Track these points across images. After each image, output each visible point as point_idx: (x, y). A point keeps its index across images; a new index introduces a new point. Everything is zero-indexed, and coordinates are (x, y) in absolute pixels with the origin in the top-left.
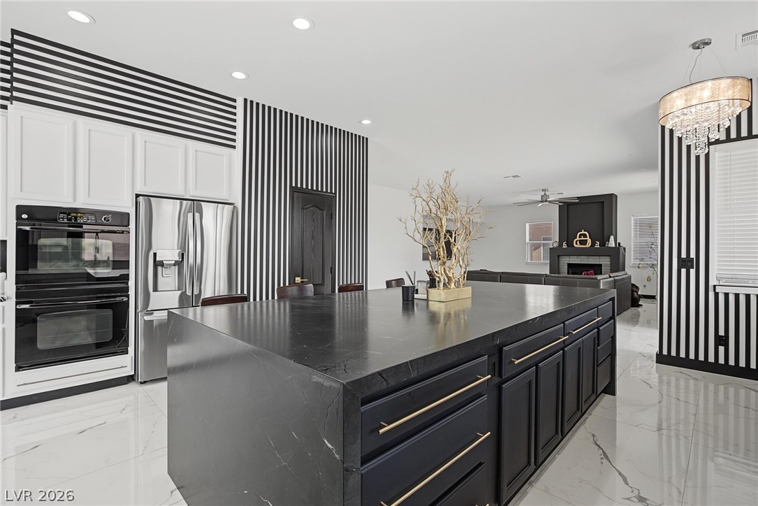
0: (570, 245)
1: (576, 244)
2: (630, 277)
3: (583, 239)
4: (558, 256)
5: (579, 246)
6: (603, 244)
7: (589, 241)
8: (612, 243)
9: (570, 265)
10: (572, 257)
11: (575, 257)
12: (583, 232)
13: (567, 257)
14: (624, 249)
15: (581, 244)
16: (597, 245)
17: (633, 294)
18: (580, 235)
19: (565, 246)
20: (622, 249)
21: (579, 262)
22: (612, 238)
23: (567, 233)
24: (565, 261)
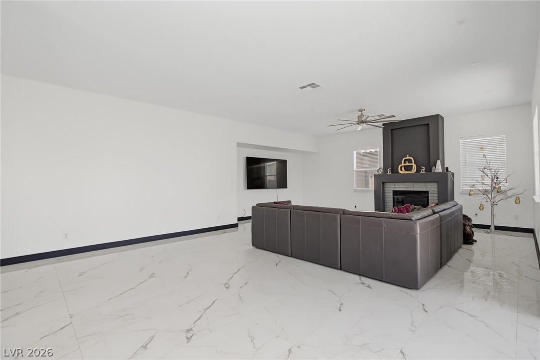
0: (394, 171)
1: (401, 170)
2: (461, 209)
3: (409, 165)
4: (383, 183)
5: (404, 172)
6: (429, 170)
7: (414, 166)
8: (439, 169)
9: (395, 193)
10: (398, 184)
11: (400, 184)
12: (408, 157)
13: (392, 184)
14: (453, 174)
15: (406, 170)
16: (423, 171)
17: (464, 229)
18: (405, 160)
19: (389, 172)
20: (449, 175)
21: (404, 190)
22: (439, 162)
23: (392, 159)
24: (390, 188)
